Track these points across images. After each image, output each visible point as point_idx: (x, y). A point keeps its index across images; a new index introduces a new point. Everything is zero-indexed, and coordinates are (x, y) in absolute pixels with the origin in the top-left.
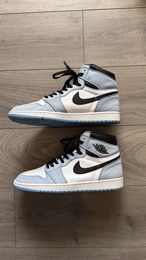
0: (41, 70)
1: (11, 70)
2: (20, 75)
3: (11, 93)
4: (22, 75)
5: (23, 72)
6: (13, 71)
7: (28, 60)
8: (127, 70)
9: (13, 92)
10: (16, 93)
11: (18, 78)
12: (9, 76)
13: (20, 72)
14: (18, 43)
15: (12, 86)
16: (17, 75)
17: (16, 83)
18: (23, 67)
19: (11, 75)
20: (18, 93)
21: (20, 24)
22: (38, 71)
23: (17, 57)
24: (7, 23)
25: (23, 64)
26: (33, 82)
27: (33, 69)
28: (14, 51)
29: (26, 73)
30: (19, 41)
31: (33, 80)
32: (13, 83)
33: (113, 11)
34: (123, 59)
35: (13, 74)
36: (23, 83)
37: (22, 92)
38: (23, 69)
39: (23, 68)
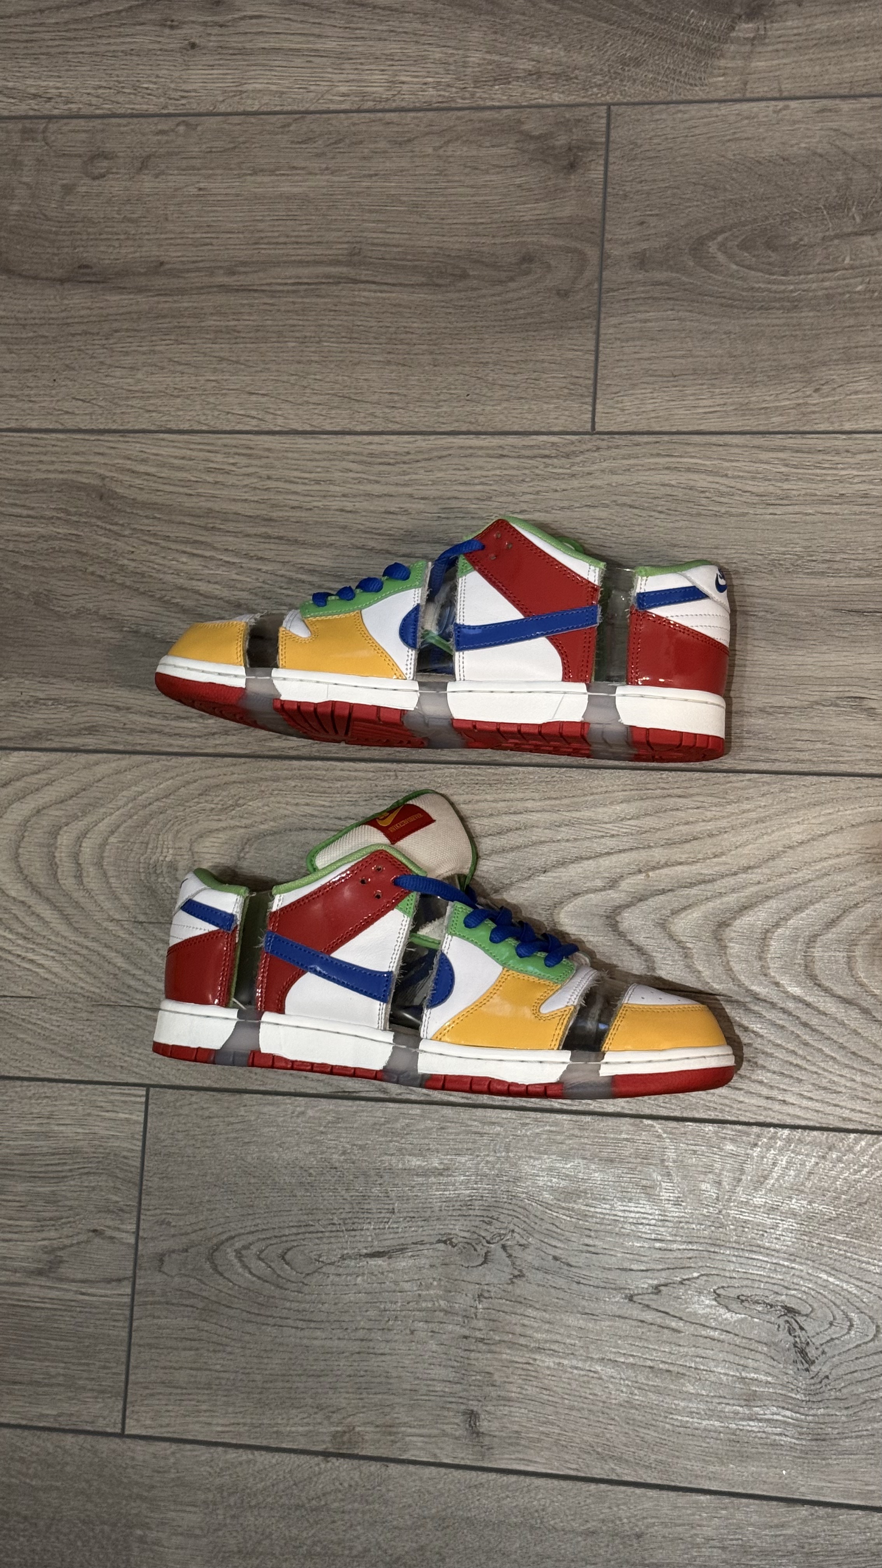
0: (348, 439)
1: (186, 426)
2: (232, 461)
3: (177, 556)
4: (244, 461)
5: (251, 444)
6: (197, 438)
7: (285, 378)
8: (838, 453)
9: (188, 549)
10: (202, 556)
11: (221, 478)
12: (176, 461)
13: (234, 442)
14: (235, 278)
15: (187, 520)
16: (219, 458)
17: (209, 505)
18: (253, 413)
19: (183, 458)
20: (212, 558)
21: (255, 173)
22: (333, 439)
23: (222, 360)
24: (184, 164)
25: (254, 398)
26: (301, 498)
27: (308, 428)
28: (211, 322)
29: (269, 450)
30: (242, 269)
31: (300, 488)
32: (188, 503)
33: (786, 108)
34: (816, 390)
35: (195, 454)
36: (246, 505)
37: (236, 553)
38: (252, 425)
39: (254, 422)
